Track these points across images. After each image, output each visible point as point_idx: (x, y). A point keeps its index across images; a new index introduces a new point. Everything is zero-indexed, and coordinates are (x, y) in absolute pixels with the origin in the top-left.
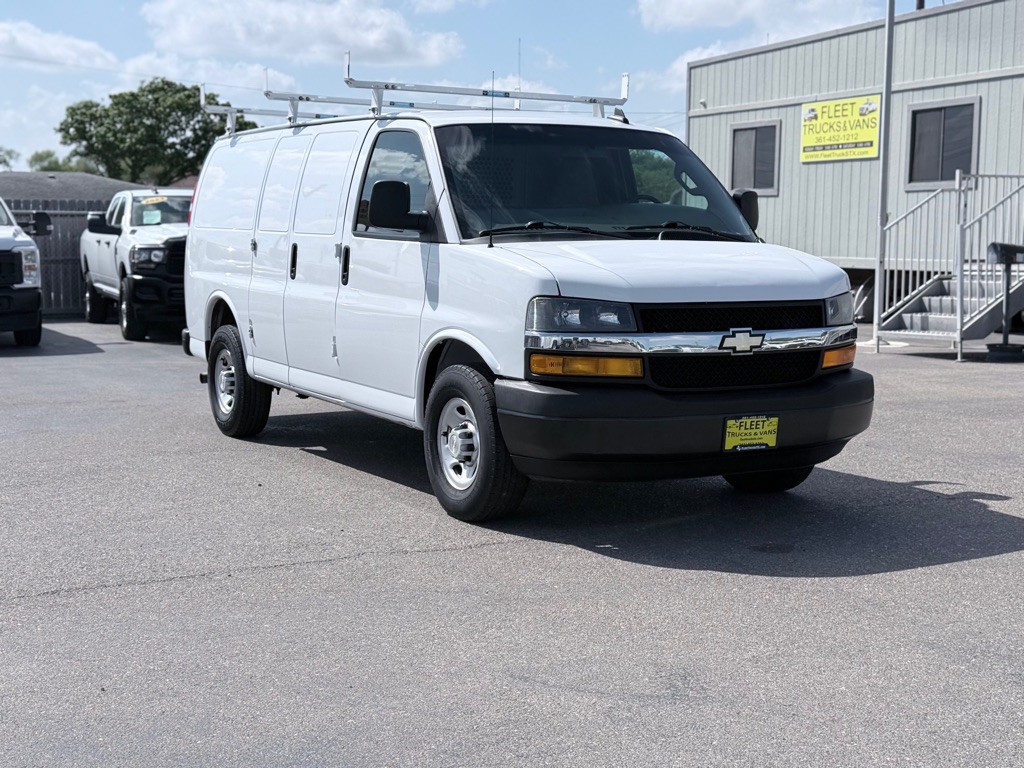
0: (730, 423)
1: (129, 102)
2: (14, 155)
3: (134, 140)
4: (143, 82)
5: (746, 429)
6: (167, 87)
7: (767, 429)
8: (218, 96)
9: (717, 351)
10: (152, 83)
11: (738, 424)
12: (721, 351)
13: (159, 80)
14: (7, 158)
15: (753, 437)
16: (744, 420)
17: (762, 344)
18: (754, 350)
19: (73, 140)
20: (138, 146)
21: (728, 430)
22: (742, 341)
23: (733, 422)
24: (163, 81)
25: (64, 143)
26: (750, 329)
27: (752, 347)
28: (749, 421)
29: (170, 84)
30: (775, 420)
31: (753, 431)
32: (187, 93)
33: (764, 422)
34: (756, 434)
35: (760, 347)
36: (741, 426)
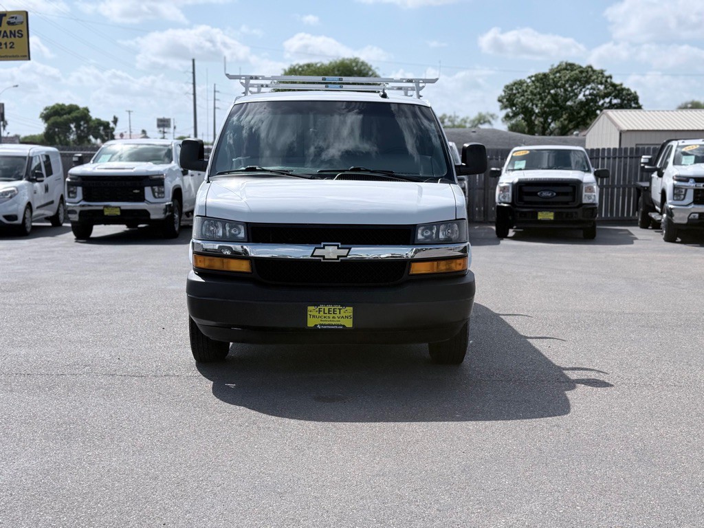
0: (310, 308)
1: (542, 79)
2: (495, 117)
3: (543, 105)
4: (552, 66)
5: (324, 313)
6: (570, 67)
7: (343, 314)
8: (605, 71)
9: (310, 258)
10: (559, 66)
11: (318, 309)
12: (313, 258)
13: (564, 64)
14: (491, 119)
15: (331, 319)
16: (322, 307)
17: (347, 255)
18: (340, 258)
19: (506, 107)
20: (545, 109)
21: (309, 313)
22: (331, 252)
23: (313, 308)
24: (566, 63)
25: (501, 109)
26: (340, 244)
27: (339, 257)
28: (326, 309)
29: (572, 65)
30: (350, 309)
31: (331, 316)
32: (581, 69)
33: (340, 309)
34: (333, 317)
35: (346, 256)
36: (320, 311)
